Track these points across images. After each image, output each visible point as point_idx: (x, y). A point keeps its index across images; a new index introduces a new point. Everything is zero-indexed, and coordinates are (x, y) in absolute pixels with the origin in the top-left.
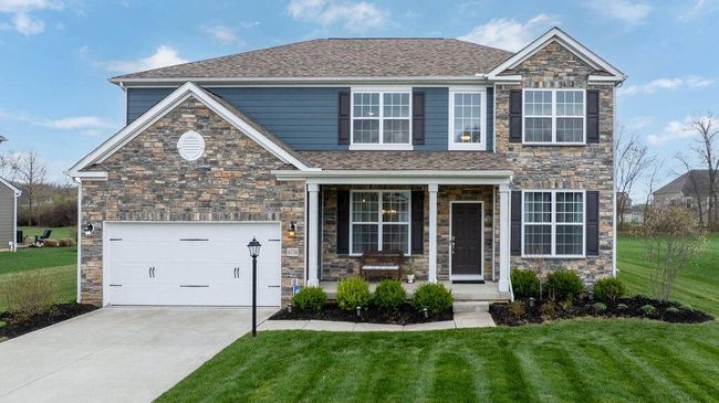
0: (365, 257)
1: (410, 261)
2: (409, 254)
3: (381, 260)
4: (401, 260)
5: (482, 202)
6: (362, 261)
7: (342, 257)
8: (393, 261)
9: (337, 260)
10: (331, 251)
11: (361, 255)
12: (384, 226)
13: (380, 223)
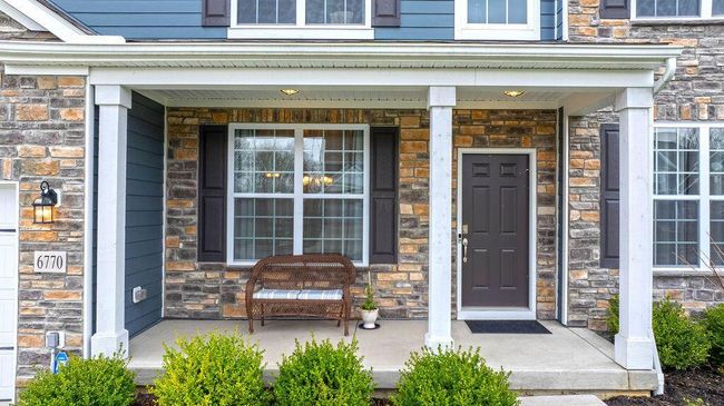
0: (264, 267)
1: (368, 277)
2: (365, 263)
3: (300, 276)
4: (346, 276)
5: (533, 152)
6: (256, 277)
7: (210, 269)
8: (328, 278)
9: (199, 275)
10: (184, 255)
11: (252, 263)
12: (306, 202)
13: (298, 197)
